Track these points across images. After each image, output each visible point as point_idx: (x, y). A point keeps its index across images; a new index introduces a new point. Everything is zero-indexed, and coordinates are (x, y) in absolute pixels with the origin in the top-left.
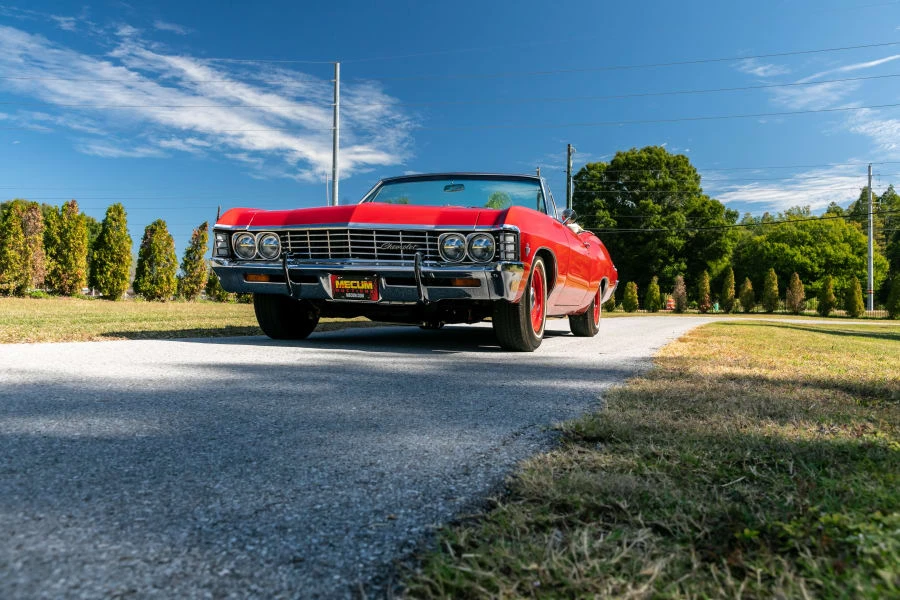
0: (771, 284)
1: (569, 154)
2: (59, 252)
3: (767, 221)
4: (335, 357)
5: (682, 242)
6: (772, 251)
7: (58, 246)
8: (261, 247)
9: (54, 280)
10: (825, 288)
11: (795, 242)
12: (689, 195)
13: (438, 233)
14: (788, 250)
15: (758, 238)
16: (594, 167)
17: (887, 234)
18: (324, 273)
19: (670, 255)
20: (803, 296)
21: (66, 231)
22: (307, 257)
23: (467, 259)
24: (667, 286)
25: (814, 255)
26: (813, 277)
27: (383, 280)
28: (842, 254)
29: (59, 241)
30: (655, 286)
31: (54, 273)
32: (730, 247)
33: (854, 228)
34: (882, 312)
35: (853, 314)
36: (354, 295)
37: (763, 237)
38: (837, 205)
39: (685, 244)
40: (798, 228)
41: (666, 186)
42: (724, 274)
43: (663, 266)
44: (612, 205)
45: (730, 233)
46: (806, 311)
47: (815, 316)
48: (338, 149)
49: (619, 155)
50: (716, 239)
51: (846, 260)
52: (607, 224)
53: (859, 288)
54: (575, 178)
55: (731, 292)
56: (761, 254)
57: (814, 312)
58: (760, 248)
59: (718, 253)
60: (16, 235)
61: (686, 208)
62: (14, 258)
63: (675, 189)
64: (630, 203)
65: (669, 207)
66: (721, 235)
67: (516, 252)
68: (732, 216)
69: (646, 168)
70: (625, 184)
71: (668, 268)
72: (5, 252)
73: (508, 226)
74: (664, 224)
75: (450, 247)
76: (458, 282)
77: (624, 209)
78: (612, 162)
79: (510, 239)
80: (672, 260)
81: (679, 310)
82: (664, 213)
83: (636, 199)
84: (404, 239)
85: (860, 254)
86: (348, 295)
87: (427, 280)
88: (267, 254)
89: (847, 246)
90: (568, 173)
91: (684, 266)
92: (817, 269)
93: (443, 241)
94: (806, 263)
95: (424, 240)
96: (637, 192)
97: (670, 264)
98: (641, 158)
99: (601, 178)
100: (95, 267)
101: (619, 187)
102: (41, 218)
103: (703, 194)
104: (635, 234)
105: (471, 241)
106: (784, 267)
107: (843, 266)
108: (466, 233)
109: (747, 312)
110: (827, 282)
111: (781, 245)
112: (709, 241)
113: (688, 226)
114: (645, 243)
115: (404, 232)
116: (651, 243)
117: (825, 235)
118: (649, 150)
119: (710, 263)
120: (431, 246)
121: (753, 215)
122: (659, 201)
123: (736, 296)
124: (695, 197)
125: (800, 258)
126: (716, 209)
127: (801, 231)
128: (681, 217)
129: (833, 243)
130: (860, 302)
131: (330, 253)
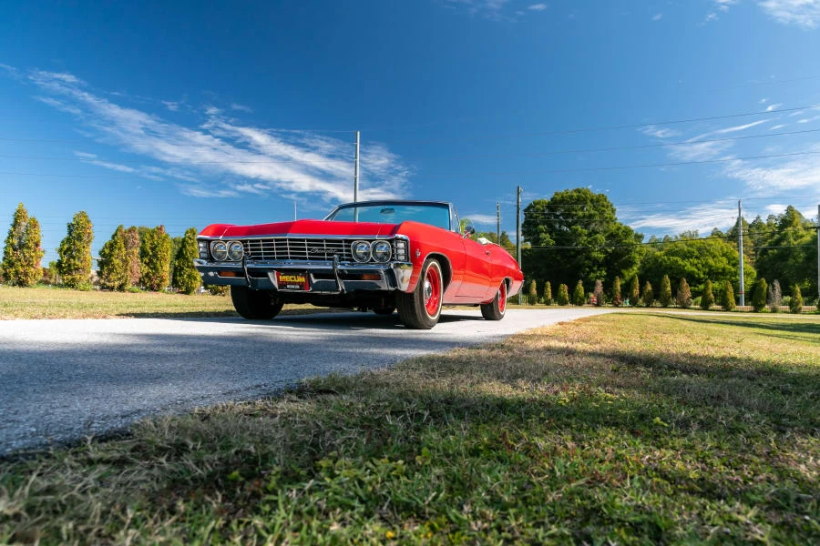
0: (665, 286)
1: (518, 193)
2: (151, 261)
3: (667, 240)
4: (254, 330)
5: (603, 256)
6: (668, 263)
7: (150, 256)
8: (230, 252)
9: (146, 280)
10: (705, 290)
11: (686, 256)
12: (608, 222)
13: (351, 241)
14: (680, 262)
15: (658, 253)
16: (538, 203)
17: (756, 250)
18: (271, 270)
19: (594, 265)
20: (689, 295)
21: (156, 246)
22: (261, 258)
23: (372, 260)
24: (590, 287)
25: (700, 266)
26: (699, 281)
27: (312, 275)
28: (721, 265)
29: (151, 253)
30: (580, 287)
31: (147, 275)
32: (638, 259)
33: (729, 247)
34: (749, 308)
35: (727, 308)
36: (293, 287)
37: (662, 253)
38: (719, 229)
39: (605, 258)
40: (688, 246)
41: (591, 216)
42: (632, 279)
43: (589, 273)
44: (551, 230)
45: (638, 249)
46: (692, 306)
47: (698, 309)
48: (358, 191)
49: (556, 194)
50: (628, 253)
51: (724, 269)
52: (548, 243)
53: (731, 289)
54: (525, 210)
55: (636, 292)
56: (661, 264)
57: (698, 307)
58: (660, 260)
59: (629, 264)
60: (120, 249)
61: (605, 232)
62: (118, 264)
63: (597, 218)
64: (565, 228)
65: (593, 231)
66: (631, 251)
67: (406, 255)
68: (639, 237)
69: (576, 203)
70: (561, 215)
71: (592, 275)
72: (112, 261)
73: (400, 236)
74: (589, 243)
75: (360, 251)
76: (366, 277)
77: (561, 233)
78: (552, 199)
79: (401, 245)
80: (595, 268)
81: (598, 305)
82: (589, 235)
83: (569, 225)
84: (327, 245)
85: (734, 265)
86: (288, 286)
87: (343, 275)
88: (234, 257)
89: (724, 259)
90: (518, 206)
91: (604, 273)
92: (702, 276)
93: (355, 247)
94: (694, 272)
95: (341, 246)
96: (570, 220)
97: (594, 272)
98: (573, 196)
99: (544, 211)
100: (177, 271)
101: (557, 217)
102: (138, 237)
103: (617, 221)
104: (569, 250)
105: (375, 247)
106: (677, 274)
107: (721, 274)
108: (370, 241)
109: (648, 306)
110: (707, 285)
111: (675, 258)
112: (623, 255)
113: (607, 245)
114: (575, 257)
115: (327, 241)
116: (579, 257)
117: (708, 251)
118: (578, 191)
119: (623, 271)
120: (346, 251)
121: (657, 237)
122: (586, 227)
123: (640, 295)
124: (611, 224)
125: (689, 268)
126: (628, 232)
127: (690, 249)
128: (601, 238)
129: (714, 257)
130: (732, 300)
131: (276, 256)
